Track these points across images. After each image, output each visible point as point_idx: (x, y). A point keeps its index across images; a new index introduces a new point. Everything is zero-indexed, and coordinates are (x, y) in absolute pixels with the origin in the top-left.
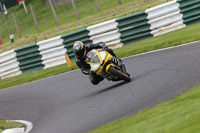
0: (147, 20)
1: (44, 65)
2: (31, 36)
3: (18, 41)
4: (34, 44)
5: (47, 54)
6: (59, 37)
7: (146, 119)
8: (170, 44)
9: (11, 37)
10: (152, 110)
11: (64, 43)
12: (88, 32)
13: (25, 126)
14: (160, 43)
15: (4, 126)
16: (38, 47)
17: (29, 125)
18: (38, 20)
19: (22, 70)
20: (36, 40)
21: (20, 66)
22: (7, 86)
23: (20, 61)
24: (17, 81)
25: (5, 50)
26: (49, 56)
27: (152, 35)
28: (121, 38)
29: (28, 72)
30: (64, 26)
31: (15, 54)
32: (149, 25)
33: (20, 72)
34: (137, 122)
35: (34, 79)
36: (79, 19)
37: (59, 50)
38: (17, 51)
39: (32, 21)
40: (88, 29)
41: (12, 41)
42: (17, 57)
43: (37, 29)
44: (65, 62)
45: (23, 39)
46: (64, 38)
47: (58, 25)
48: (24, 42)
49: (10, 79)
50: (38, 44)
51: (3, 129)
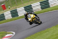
0: (49, 2)
1: (18, 16)
2: (15, 7)
3: (11, 8)
4: (16, 9)
6: (23, 7)
7: (48, 31)
8: (55, 9)
9: (9, 7)
10: (50, 29)
11: (25, 9)
12: (32, 6)
13: (13, 33)
14: (52, 9)
15: (7, 33)
17: (14, 33)
18: (17, 2)
20: (16, 8)
21: (12, 16)
22: (8, 21)
23: (12, 14)
24: (11, 20)
25: (7, 11)
26: (20, 13)
27: (50, 7)
28: (41, 7)
29: (14, 17)
30: (24, 4)
32: (49, 4)
34: (46, 32)
35: (16, 20)
36: (29, 2)
38: (11, 11)
39: (15, 2)
40: (31, 5)
41: (9, 8)
42: (11, 13)
43: (17, 5)
45: (12, 8)
46: (24, 7)
47: (23, 4)
48: (13, 9)
49: (9, 19)
50: (17, 9)
51: (6, 34)
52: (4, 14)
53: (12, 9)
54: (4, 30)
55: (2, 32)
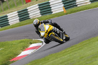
5: (54, 6)
13: (42, 42)
16: (49, 3)
19: (42, 14)
23: (40, 10)
25: (33, 4)
26: (55, 8)
29: (45, 15)
31: (38, 6)
33: (41, 15)
37: (60, 5)
38: (39, 5)
42: (39, 8)
44: (63, 10)
51: (31, 43)
52: (27, 10)
53: (40, 2)
54: (27, 37)
55: (23, 40)
